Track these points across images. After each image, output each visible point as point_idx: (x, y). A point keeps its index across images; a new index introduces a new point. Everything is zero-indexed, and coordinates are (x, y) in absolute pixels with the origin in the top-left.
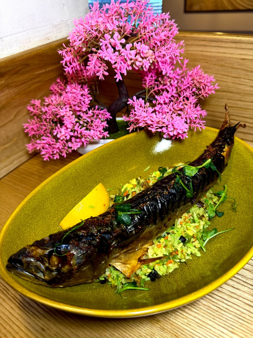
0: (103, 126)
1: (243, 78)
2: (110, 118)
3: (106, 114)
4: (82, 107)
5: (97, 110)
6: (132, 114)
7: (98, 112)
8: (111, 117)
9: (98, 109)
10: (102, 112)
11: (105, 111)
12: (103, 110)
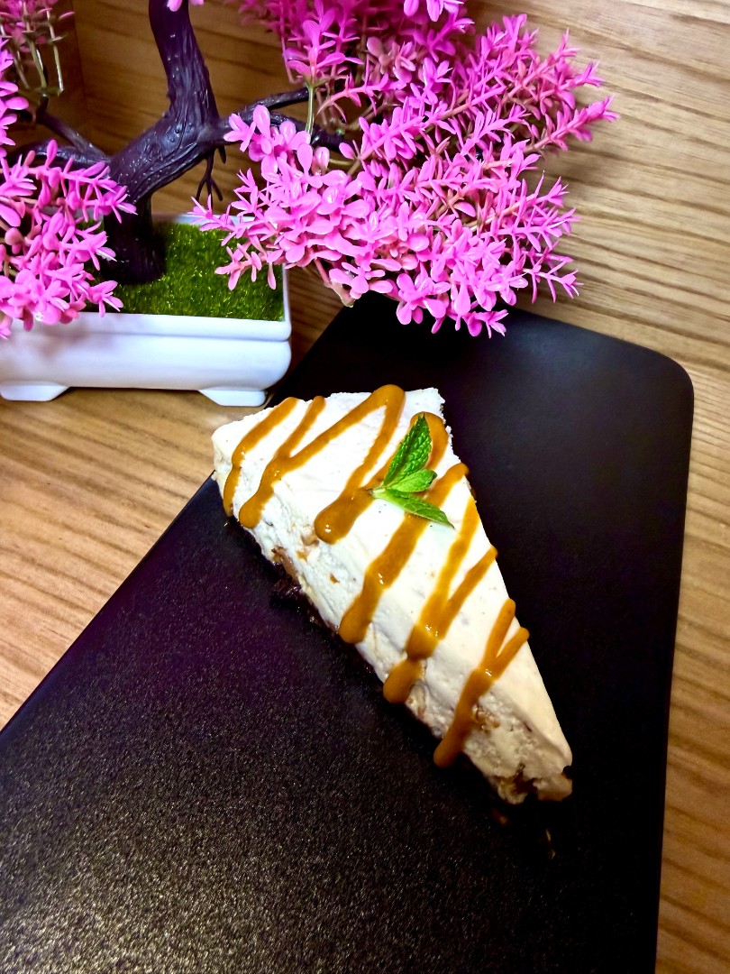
0: (85, 255)
1: (667, 103)
2: (122, 213)
3: (104, 191)
5: (52, 166)
6: (247, 196)
7: (57, 177)
8: (130, 209)
9: (59, 162)
10: (78, 177)
11: (97, 173)
12: (86, 166)
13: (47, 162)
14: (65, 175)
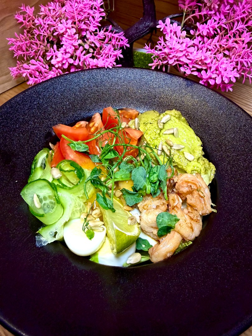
0: (116, 56)
2: (126, 46)
3: (122, 40)
4: (90, 25)
6: (160, 44)
7: (111, 35)
9: (112, 31)
10: (116, 36)
11: (120, 35)
12: (118, 33)
13: (109, 31)
14: (113, 35)
